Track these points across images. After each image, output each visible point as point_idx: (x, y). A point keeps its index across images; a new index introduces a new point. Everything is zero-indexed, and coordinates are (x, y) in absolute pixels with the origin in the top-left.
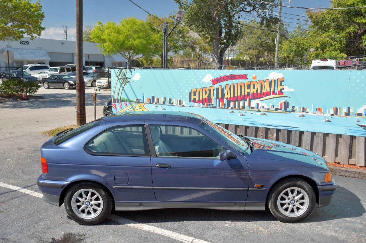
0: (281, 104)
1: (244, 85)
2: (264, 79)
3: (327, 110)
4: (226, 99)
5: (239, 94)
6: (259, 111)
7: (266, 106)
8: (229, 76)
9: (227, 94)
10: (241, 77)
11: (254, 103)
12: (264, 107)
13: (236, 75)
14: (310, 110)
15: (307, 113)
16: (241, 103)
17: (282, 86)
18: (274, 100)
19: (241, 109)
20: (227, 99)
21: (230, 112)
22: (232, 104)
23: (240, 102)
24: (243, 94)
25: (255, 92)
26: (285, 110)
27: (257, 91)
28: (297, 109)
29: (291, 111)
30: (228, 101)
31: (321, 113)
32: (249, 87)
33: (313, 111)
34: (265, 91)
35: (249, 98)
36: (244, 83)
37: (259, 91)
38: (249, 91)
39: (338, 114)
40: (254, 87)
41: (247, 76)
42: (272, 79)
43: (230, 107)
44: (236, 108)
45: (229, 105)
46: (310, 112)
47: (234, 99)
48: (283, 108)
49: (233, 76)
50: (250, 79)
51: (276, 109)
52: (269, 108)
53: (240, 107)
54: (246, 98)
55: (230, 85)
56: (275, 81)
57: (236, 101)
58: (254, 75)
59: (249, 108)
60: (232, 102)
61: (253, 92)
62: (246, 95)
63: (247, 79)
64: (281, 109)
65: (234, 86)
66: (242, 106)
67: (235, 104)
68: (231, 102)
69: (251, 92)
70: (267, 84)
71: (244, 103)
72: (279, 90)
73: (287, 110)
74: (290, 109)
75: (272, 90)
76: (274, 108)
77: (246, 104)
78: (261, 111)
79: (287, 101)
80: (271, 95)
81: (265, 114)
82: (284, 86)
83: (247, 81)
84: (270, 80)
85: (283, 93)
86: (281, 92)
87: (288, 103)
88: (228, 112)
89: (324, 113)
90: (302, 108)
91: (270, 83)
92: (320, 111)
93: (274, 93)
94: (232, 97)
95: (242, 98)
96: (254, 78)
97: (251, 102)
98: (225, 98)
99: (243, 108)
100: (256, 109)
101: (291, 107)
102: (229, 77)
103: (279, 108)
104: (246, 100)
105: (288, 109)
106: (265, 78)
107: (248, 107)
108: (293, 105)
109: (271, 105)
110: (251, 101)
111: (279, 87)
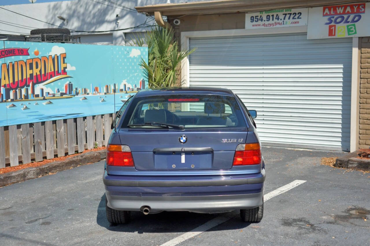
0: (66, 86)
1: (26, 63)
2: (47, 55)
3: (102, 88)
4: (3, 87)
5: (20, 78)
6: (44, 99)
7: (51, 92)
8: (6, 50)
9: (5, 79)
10: (21, 53)
11: (38, 88)
12: (50, 93)
13: (15, 50)
14: (90, 91)
15: (88, 94)
16: (23, 91)
17: (65, 64)
18: (59, 83)
19: (24, 99)
20: (5, 86)
21: (10, 107)
22: (12, 93)
23: (22, 89)
24: (24, 77)
25: (39, 73)
26: (70, 94)
27: (40, 71)
28: (79, 90)
29: (75, 94)
30: (5, 89)
31: (98, 93)
32: (31, 68)
33: (92, 91)
34: (49, 71)
35: (33, 82)
36: (25, 61)
37: (43, 73)
38: (31, 72)
39: (109, 92)
40: (37, 67)
41: (29, 51)
42: (55, 55)
43: (10, 98)
44: (18, 98)
45: (8, 97)
46: (90, 93)
47: (15, 86)
48: (68, 93)
49: (11, 50)
50: (32, 55)
51: (62, 94)
52: (55, 94)
53: (23, 97)
54: (29, 83)
55: (7, 65)
56: (58, 57)
57: (17, 89)
58: (36, 50)
59: (33, 97)
60: (12, 90)
61: (36, 73)
62: (28, 78)
63: (28, 55)
64: (66, 94)
65: (13, 66)
66: (25, 95)
67: (16, 92)
68: (10, 90)
69: (34, 74)
70: (50, 62)
71: (27, 90)
72: (62, 69)
73: (71, 94)
74: (74, 92)
75: (56, 70)
76: (60, 93)
77: (30, 92)
78: (46, 99)
79: (70, 82)
80: (55, 76)
81: (51, 103)
82: (66, 63)
83: (29, 57)
84: (53, 56)
85: (66, 72)
86: (64, 72)
87: (72, 85)
88: (8, 107)
89: (100, 93)
90: (84, 89)
91: (53, 60)
92: (97, 91)
93: (58, 73)
94: (11, 83)
95: (24, 83)
96: (37, 53)
97: (35, 88)
98: (2, 85)
99: (27, 97)
100: (41, 97)
101: (75, 89)
102: (6, 52)
103: (64, 92)
104: (29, 86)
105: (72, 92)
106: (48, 53)
107: (32, 95)
108: (76, 87)
109: (56, 90)
110: (35, 86)
111: (63, 66)
